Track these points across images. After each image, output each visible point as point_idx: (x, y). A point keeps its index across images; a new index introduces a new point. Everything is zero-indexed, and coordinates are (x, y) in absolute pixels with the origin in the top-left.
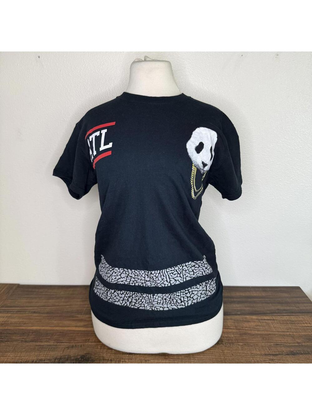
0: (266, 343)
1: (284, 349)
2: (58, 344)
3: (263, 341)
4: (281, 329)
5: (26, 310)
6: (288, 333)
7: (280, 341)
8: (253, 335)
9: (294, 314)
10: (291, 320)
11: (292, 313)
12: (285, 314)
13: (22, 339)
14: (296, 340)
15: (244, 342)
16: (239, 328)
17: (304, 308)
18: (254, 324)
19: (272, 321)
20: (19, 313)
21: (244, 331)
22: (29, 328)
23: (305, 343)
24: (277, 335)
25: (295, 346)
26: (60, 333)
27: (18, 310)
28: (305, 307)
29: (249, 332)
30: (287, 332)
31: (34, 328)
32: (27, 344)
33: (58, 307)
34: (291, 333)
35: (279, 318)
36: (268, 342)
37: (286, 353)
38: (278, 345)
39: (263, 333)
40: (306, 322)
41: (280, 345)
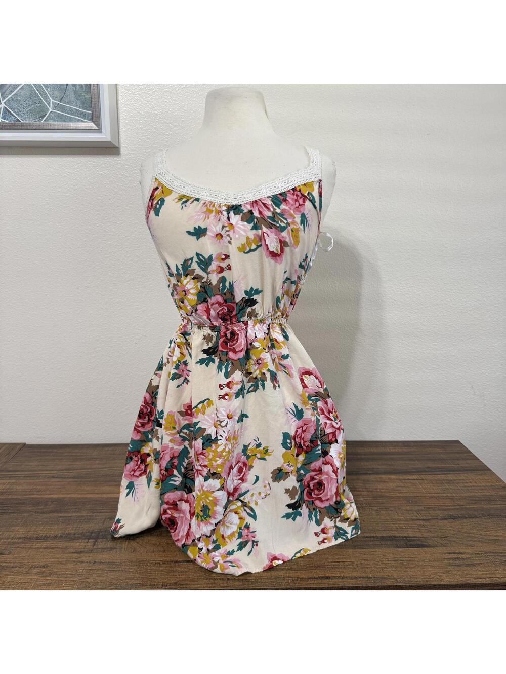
1: (439, 513)
3: (408, 504)
4: (434, 490)
5: (40, 475)
6: (444, 495)
7: (432, 504)
8: (393, 498)
10: (448, 480)
11: (450, 471)
12: (439, 473)
13: (37, 509)
14: (457, 502)
15: (380, 506)
16: (371, 490)
18: (393, 485)
21: (380, 493)
22: (46, 496)
24: (429, 497)
25: (455, 509)
26: (96, 501)
27: (27, 474)
29: (387, 494)
30: (444, 493)
31: (55, 496)
32: (45, 515)
33: (89, 470)
34: (448, 495)
35: (429, 477)
36: (415, 505)
37: (443, 518)
38: (429, 508)
39: (408, 494)
40: (471, 481)
41: (433, 508)
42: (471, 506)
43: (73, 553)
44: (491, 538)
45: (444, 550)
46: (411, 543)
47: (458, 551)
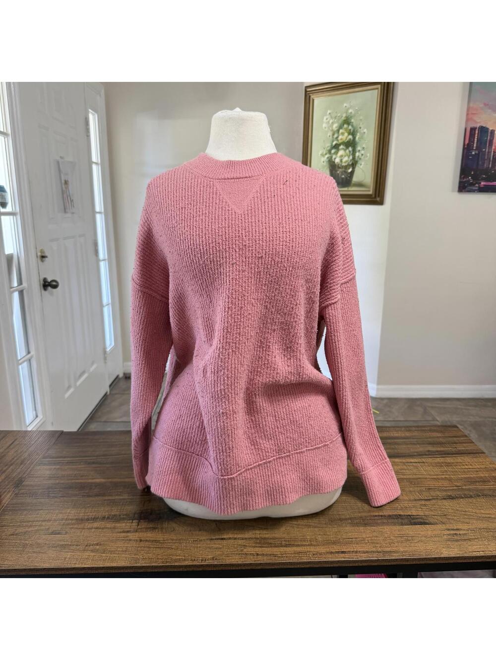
1: (438, 493)
3: (411, 486)
4: (433, 472)
5: (81, 461)
6: (443, 477)
7: (433, 486)
10: (446, 462)
11: (448, 454)
12: (438, 456)
13: (83, 493)
14: (455, 484)
18: (398, 468)
19: (421, 464)
20: (71, 464)
22: (90, 481)
24: (430, 479)
25: (453, 489)
28: (464, 447)
30: (444, 475)
31: (98, 481)
32: (91, 499)
33: (125, 456)
34: (447, 476)
35: (430, 460)
36: (417, 487)
37: (442, 498)
38: (430, 489)
39: (411, 477)
40: (467, 463)
41: (433, 489)
42: (466, 487)
43: (120, 532)
44: (484, 515)
45: (444, 527)
46: (414, 521)
47: (455, 528)
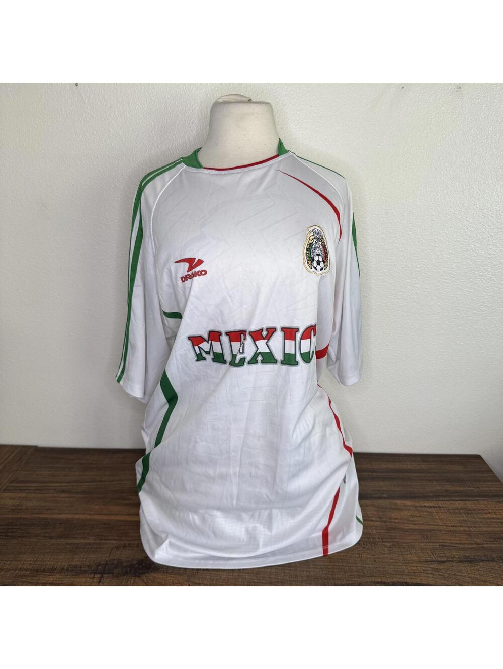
0: (427, 544)
2: (102, 542)
3: (422, 540)
4: (451, 521)
5: (49, 488)
6: (461, 529)
7: (448, 541)
8: (407, 531)
9: (470, 499)
10: (466, 508)
11: (469, 496)
12: (457, 499)
13: (45, 533)
14: (475, 540)
15: (393, 542)
16: (384, 519)
17: (488, 489)
18: (409, 514)
19: (437, 509)
20: (38, 492)
21: (393, 524)
22: (55, 516)
23: (488, 544)
24: (445, 531)
25: (471, 548)
26: (104, 524)
27: (37, 487)
28: (488, 487)
29: (401, 526)
30: (461, 526)
31: (63, 516)
32: (54, 541)
33: (99, 484)
34: (466, 529)
35: (446, 504)
36: (430, 542)
37: (459, 560)
38: (446, 546)
39: (423, 527)
40: (490, 511)
41: (448, 546)
